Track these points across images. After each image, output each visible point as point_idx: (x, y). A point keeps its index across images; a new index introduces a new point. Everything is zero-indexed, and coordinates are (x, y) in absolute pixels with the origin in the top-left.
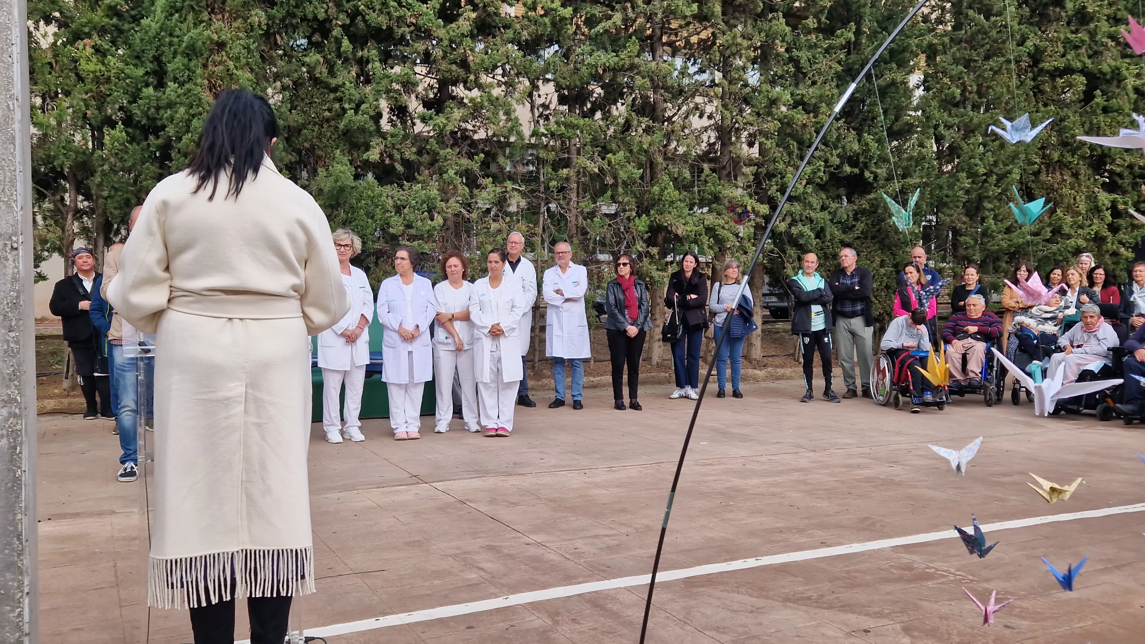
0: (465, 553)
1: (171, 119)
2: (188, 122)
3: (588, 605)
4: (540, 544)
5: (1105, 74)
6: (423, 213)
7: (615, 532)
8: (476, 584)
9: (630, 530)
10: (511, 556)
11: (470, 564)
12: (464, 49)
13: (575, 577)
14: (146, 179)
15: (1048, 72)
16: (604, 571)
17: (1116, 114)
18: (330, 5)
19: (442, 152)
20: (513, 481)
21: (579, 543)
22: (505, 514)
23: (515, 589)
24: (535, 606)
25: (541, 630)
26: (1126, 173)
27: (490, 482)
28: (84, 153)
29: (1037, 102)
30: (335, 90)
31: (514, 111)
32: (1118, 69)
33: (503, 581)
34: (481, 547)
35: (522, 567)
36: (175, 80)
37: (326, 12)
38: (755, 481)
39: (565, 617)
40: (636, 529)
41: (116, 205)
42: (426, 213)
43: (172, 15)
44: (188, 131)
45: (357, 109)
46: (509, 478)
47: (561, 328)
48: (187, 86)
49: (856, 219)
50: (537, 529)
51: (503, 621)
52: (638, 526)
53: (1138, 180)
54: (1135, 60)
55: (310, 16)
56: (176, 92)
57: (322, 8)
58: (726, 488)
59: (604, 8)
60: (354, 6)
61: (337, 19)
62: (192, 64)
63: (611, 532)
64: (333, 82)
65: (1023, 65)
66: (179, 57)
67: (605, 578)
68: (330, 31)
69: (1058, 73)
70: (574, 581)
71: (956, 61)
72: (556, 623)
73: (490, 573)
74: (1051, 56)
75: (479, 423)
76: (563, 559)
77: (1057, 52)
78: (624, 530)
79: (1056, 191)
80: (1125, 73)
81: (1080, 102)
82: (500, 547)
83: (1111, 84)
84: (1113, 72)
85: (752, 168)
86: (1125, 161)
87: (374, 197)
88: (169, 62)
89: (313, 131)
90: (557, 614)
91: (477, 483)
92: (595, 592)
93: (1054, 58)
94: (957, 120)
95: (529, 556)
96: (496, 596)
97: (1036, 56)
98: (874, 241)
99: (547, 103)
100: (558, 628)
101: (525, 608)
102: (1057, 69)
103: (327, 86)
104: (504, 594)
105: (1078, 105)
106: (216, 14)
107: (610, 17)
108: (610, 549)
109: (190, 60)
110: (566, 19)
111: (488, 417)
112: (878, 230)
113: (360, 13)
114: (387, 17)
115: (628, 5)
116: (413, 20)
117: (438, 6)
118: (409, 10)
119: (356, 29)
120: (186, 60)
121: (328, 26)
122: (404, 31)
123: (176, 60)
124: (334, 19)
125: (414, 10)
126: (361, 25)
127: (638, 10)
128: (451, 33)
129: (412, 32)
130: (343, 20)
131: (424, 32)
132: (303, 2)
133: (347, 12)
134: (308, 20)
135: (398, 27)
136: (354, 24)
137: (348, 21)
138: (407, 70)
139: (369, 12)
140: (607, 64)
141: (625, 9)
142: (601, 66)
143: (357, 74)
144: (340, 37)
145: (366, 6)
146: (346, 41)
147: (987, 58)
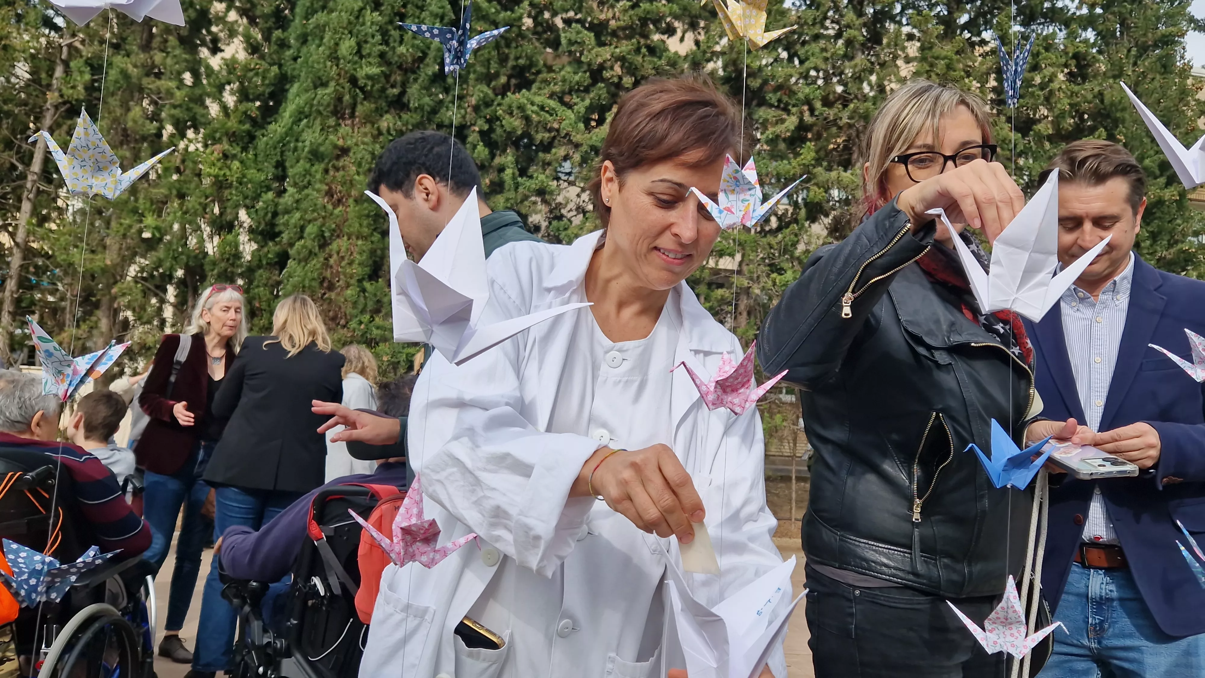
1: (286, 224)
2: (302, 228)
18: (469, 110)
28: (196, 257)
36: (295, 185)
37: (464, 117)
43: (300, 120)
44: (301, 237)
48: (306, 191)
56: (293, 197)
57: (460, 113)
59: (780, 112)
60: (492, 111)
61: (474, 125)
62: (314, 169)
66: (302, 162)
88: (292, 167)
106: (344, 119)
107: (783, 121)
109: (313, 165)
113: (498, 119)
114: (524, 122)
115: (806, 108)
116: (556, 126)
117: (583, 110)
118: (551, 115)
119: (493, 136)
120: (308, 166)
121: (466, 132)
122: (544, 137)
123: (299, 165)
124: (472, 125)
125: (557, 115)
126: (499, 131)
127: (817, 113)
128: (594, 138)
129: (554, 138)
130: (481, 126)
131: (564, 137)
132: (441, 108)
133: (485, 117)
134: (446, 126)
135: (537, 132)
136: (491, 130)
137: (486, 127)
138: (542, 177)
139: (507, 117)
140: (775, 173)
141: (802, 113)
142: (767, 175)
143: (491, 181)
144: (476, 143)
145: (504, 111)
146: (480, 147)
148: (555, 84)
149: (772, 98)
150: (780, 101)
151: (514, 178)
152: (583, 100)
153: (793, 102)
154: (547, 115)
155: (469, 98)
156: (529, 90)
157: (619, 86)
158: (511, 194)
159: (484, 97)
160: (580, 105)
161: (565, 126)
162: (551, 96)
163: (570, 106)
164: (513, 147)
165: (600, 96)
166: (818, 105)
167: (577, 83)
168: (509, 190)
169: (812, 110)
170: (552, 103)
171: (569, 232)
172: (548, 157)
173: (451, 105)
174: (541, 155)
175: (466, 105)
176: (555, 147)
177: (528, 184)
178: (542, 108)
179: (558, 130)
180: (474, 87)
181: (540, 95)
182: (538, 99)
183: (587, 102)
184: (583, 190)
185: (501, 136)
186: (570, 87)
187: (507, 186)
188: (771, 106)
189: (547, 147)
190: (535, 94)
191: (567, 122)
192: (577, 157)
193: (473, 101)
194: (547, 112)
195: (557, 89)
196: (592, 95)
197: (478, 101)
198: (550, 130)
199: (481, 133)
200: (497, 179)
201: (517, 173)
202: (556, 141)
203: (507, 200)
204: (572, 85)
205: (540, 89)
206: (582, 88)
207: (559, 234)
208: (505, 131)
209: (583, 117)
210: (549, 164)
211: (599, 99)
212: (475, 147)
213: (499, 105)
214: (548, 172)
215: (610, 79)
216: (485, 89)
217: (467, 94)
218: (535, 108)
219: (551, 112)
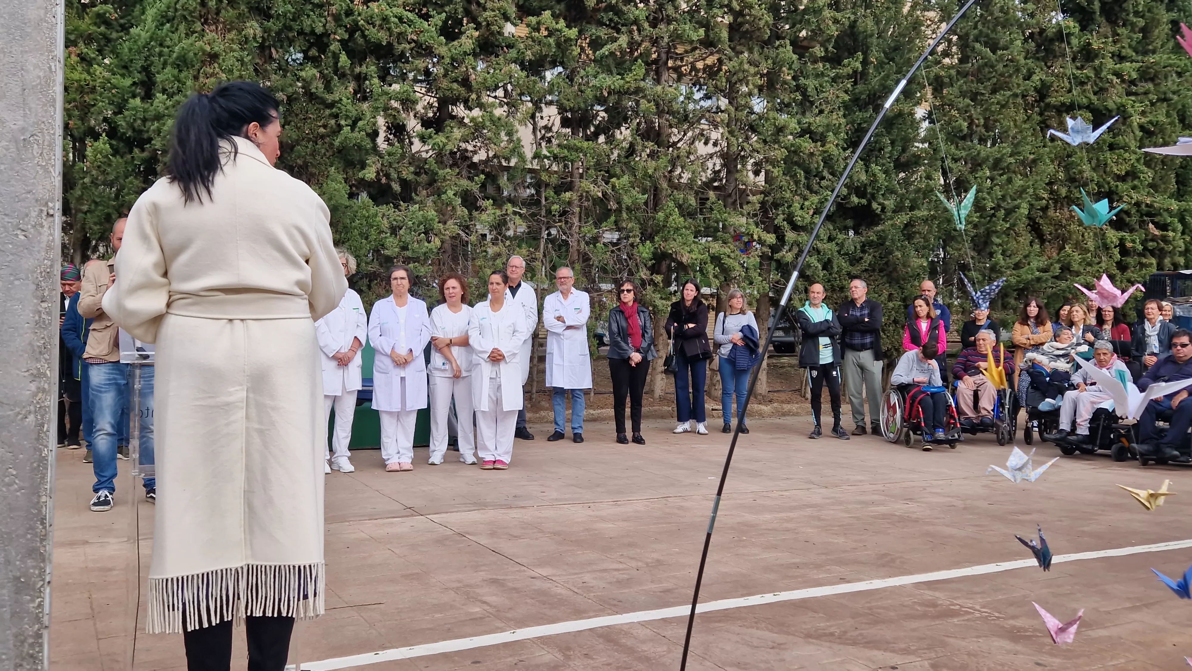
0: (468, 586)
1: (159, 132)
3: (601, 640)
4: (547, 578)
5: (1110, 111)
6: (419, 235)
7: (625, 566)
8: (481, 618)
9: (640, 564)
10: (516, 589)
11: (472, 598)
12: (466, 67)
13: (585, 612)
14: (128, 194)
15: (1054, 107)
16: (615, 605)
17: (1124, 151)
18: (329, 19)
19: (441, 172)
20: (514, 514)
21: (587, 577)
22: (506, 547)
23: (522, 623)
24: (544, 641)
25: (552, 665)
26: (1133, 211)
27: (490, 514)
30: (331, 105)
31: (517, 132)
32: (1124, 106)
33: (509, 615)
34: (484, 581)
35: (529, 601)
36: (164, 91)
37: (324, 26)
38: (768, 516)
39: (576, 652)
40: (647, 564)
41: (96, 220)
42: (423, 235)
43: (163, 24)
45: (353, 126)
46: (510, 511)
47: (562, 357)
48: (176, 98)
49: (863, 251)
50: (542, 563)
51: (511, 656)
52: (649, 560)
53: (1145, 218)
54: (1141, 98)
55: (307, 30)
56: (165, 104)
57: (320, 21)
58: (738, 523)
59: (610, 30)
60: (354, 21)
61: (335, 34)
62: (182, 75)
63: (621, 566)
64: (329, 98)
65: (1030, 99)
66: (169, 68)
67: (617, 613)
68: (327, 45)
69: (1066, 108)
70: (584, 615)
71: (963, 94)
72: (568, 657)
73: (495, 607)
74: (1057, 92)
75: (475, 455)
76: (572, 593)
77: (1063, 88)
78: (634, 564)
79: (1065, 227)
80: (1130, 110)
82: (504, 580)
84: (1121, 109)
85: (758, 196)
86: (1132, 198)
87: (368, 217)
88: (158, 73)
89: (307, 147)
90: (569, 649)
91: (476, 516)
92: (608, 626)
93: (1060, 94)
94: (964, 154)
95: (534, 590)
96: (502, 630)
97: (1043, 91)
98: (882, 274)
99: (550, 125)
100: (570, 663)
101: (534, 643)
102: (1063, 104)
103: (323, 102)
104: (511, 628)
106: (209, 25)
107: (615, 40)
108: (620, 583)
109: (180, 71)
110: (571, 40)
111: (486, 448)
112: (887, 263)
113: (359, 28)
115: (634, 27)
116: (415, 37)
118: (410, 27)
119: (354, 45)
120: (176, 72)
121: (325, 40)
122: (404, 48)
123: (166, 71)
124: (332, 33)
125: (415, 27)
126: (360, 40)
127: (643, 33)
128: (454, 51)
129: (412, 49)
130: (342, 34)
131: (423, 49)
132: (300, 14)
133: (346, 26)
134: (308, 34)
136: (352, 39)
137: (347, 36)
139: (369, 27)
141: (631, 32)
144: (338, 52)
146: (343, 56)
147: (994, 91)
149: (604, 17)
150: (610, 20)
153: (622, 22)
154: (406, 27)
163: (426, 19)
170: (410, 15)
173: (311, 13)
175: (326, 13)
178: (400, 19)
179: (416, 42)
182: (396, 11)
185: (363, 45)
191: (424, 33)
193: (333, 9)
194: (406, 23)
197: (337, 10)
198: (410, 42)
199: (341, 41)
202: (414, 53)
209: (441, 29)
211: (455, 13)
212: (337, 55)
218: (396, 20)
219: (410, 23)
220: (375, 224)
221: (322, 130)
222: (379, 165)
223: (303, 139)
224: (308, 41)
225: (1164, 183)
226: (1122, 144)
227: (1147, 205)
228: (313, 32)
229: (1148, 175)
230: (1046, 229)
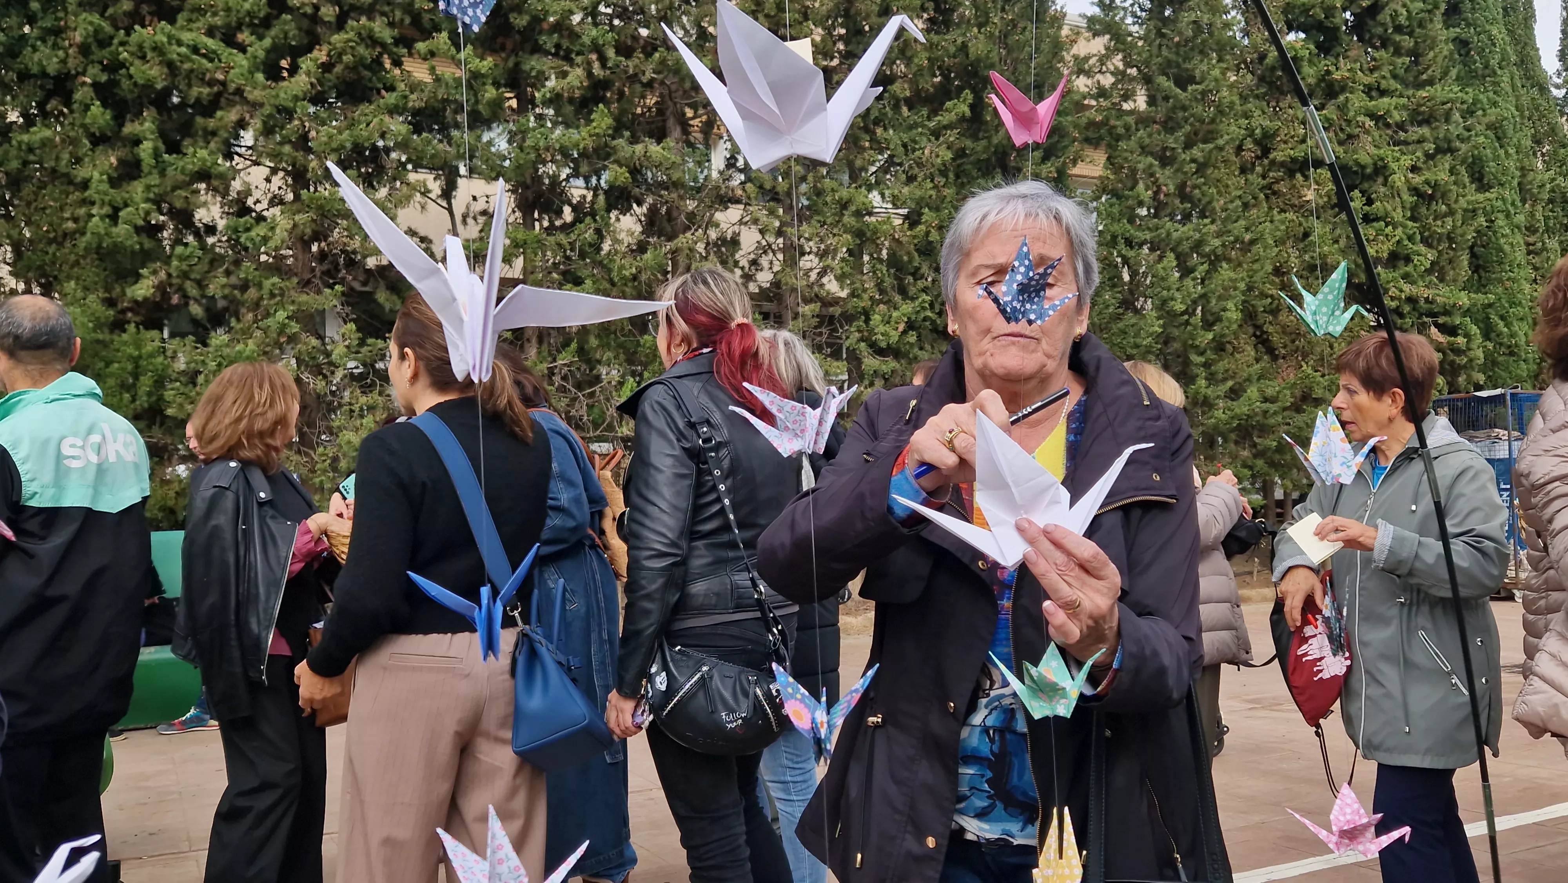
5: (1363, 167)
12: (300, 119)
15: (1282, 164)
17: (1383, 223)
18: (71, 51)
26: (1407, 309)
29: (1270, 208)
30: (83, 186)
32: (1382, 159)
37: (64, 62)
45: (114, 217)
53: (1425, 319)
54: (1410, 148)
57: (57, 56)
59: (560, 62)
60: (111, 53)
61: (84, 74)
64: (78, 174)
65: (1247, 155)
68: (71, 93)
69: (1298, 166)
71: (1144, 150)
74: (1285, 142)
77: (1292, 137)
79: (1304, 336)
80: (1394, 166)
81: (1333, 208)
83: (1375, 181)
84: (1375, 164)
85: (814, 306)
86: (1401, 291)
87: (140, 357)
89: (47, 253)
93: (1290, 145)
94: (1148, 236)
97: (1265, 144)
102: (1294, 160)
103: (69, 180)
105: (1330, 212)
107: (563, 75)
110: (483, 76)
113: (122, 65)
114: (165, 70)
115: (594, 57)
116: (220, 76)
117: (261, 54)
118: (211, 61)
119: (116, 91)
121: (68, 85)
122: (200, 93)
124: (78, 74)
125: (220, 61)
126: (125, 84)
127: (610, 64)
128: (282, 95)
129: (219, 95)
130: (95, 75)
131: (234, 94)
132: (23, 47)
133: (101, 63)
134: (34, 76)
135: (190, 86)
136: (114, 83)
137: (104, 78)
138: (203, 153)
139: (137, 62)
140: (557, 146)
141: (589, 63)
142: (547, 149)
143: (120, 161)
144: (89, 102)
145: (132, 54)
146: (96, 108)
147: (1188, 145)
148: (215, 14)
149: (548, 41)
150: (558, 46)
151: (156, 155)
152: (261, 38)
153: (577, 48)
154: (204, 61)
155: (71, 34)
156: (172, 21)
157: (315, 18)
158: (154, 179)
159: (96, 32)
160: (256, 46)
161: (235, 78)
162: (210, 32)
163: (242, 49)
164: (153, 110)
165: (286, 34)
166: (611, 53)
167: (249, 13)
168: (150, 173)
169: (603, 60)
170: (211, 43)
171: (253, 233)
172: (212, 123)
173: (39, 43)
174: (199, 120)
175: (67, 43)
176: (221, 109)
177: (181, 164)
178: (195, 50)
179: (223, 84)
180: (76, 15)
181: (191, 30)
182: (187, 37)
183: (267, 42)
184: (274, 171)
185: (132, 92)
186: (239, 19)
187: (145, 168)
188: (547, 53)
189: (209, 108)
190: (182, 28)
191: (237, 70)
192: (257, 123)
193: (78, 37)
194: (204, 56)
195: (218, 21)
196: (273, 32)
197: (86, 38)
198: (211, 83)
199: (96, 86)
200: (130, 157)
201: (162, 147)
202: (223, 100)
203: (148, 188)
204: (240, 15)
205: (190, 21)
206: (256, 21)
207: (239, 237)
208: (135, 84)
209: (264, 63)
210: (214, 133)
211: (286, 38)
212: (87, 108)
213: (122, 44)
214: (213, 145)
215: (299, 8)
216: (95, 18)
217: (67, 27)
218: (183, 50)
219: (211, 56)
220: (151, 367)
221: (70, 225)
222: (163, 275)
223: (40, 241)
224: (42, 87)
225: (1454, 269)
226: (1381, 214)
227: (1427, 299)
228: (44, 74)
229: (1425, 256)
230: (1276, 339)
